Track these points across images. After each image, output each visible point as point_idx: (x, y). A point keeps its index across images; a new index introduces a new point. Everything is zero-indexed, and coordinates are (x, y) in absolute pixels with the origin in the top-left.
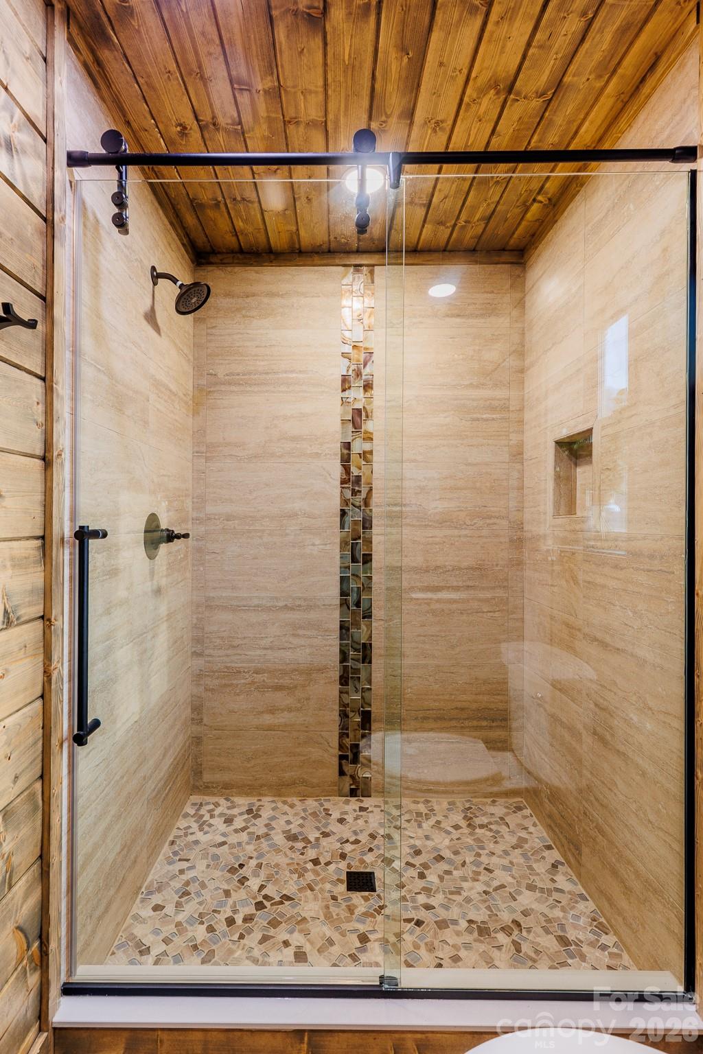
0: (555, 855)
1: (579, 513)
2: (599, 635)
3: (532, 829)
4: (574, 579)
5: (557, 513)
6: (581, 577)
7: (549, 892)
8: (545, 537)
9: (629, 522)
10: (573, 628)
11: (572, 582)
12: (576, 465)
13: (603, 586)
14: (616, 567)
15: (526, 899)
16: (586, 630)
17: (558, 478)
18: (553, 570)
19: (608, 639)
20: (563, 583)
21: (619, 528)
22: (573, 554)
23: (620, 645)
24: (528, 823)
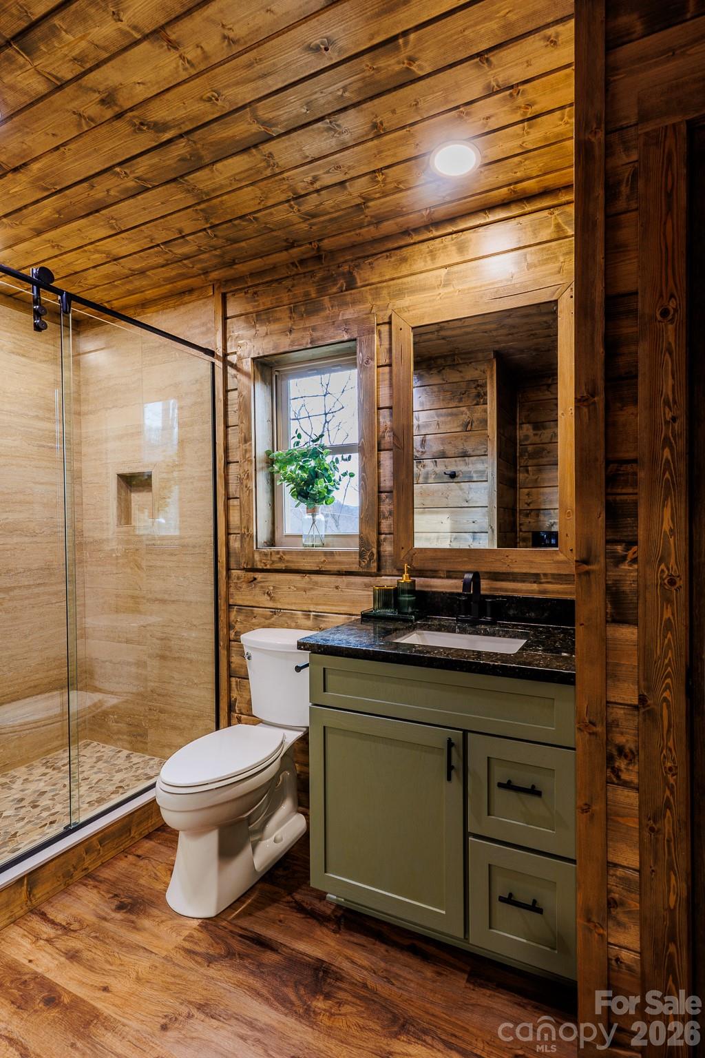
0: (126, 752)
1: (133, 524)
2: (159, 596)
3: (102, 750)
4: (139, 567)
5: (119, 524)
6: (144, 564)
7: (131, 767)
8: (107, 540)
9: (180, 529)
10: (138, 598)
11: (136, 569)
12: (131, 491)
13: (162, 567)
14: (171, 555)
15: (118, 777)
16: (150, 596)
17: (119, 499)
18: (118, 563)
19: (166, 597)
20: (129, 570)
21: (174, 532)
22: (137, 550)
23: (176, 598)
24: (97, 749)
